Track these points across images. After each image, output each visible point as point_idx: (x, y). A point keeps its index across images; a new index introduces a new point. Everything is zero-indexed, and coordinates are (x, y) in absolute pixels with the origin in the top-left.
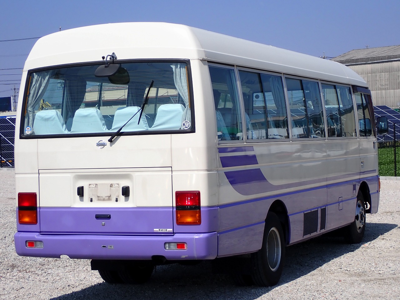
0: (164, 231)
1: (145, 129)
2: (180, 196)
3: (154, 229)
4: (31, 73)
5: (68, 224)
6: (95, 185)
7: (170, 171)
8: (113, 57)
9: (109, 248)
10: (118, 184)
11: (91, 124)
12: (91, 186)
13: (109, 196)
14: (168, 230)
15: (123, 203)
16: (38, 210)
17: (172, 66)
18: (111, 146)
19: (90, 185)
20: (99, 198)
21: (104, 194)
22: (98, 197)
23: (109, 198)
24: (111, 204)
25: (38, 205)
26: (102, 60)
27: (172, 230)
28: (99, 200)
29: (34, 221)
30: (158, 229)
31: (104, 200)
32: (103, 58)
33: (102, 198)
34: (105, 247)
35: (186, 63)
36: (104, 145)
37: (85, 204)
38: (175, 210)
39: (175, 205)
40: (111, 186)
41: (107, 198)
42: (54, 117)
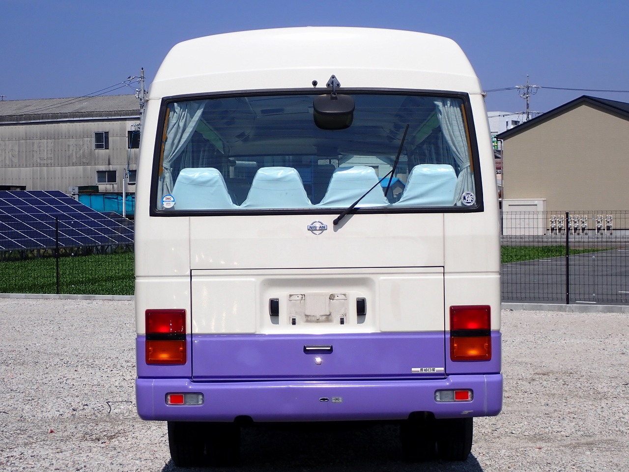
0: (430, 370)
1: (387, 205)
2: (458, 313)
3: (413, 369)
4: (168, 103)
5: (251, 363)
6: (300, 296)
7: (442, 273)
8: (333, 81)
9: (334, 401)
10: (345, 295)
11: (286, 194)
12: (292, 298)
13: (328, 314)
14: (436, 369)
15: (353, 328)
16: (188, 339)
17: (436, 103)
18: (335, 230)
19: (291, 296)
20: (309, 318)
21: (319, 310)
22: (307, 316)
23: (328, 318)
24: (333, 329)
25: (188, 331)
26: (312, 86)
27: (443, 369)
28: (307, 321)
29: (180, 359)
30: (419, 369)
31: (318, 321)
32: (315, 83)
33: (313, 319)
34: (327, 399)
35: (461, 100)
36: (323, 229)
37: (283, 328)
38: (448, 336)
39: (448, 328)
40: (332, 297)
41: (324, 317)
42: (216, 179)
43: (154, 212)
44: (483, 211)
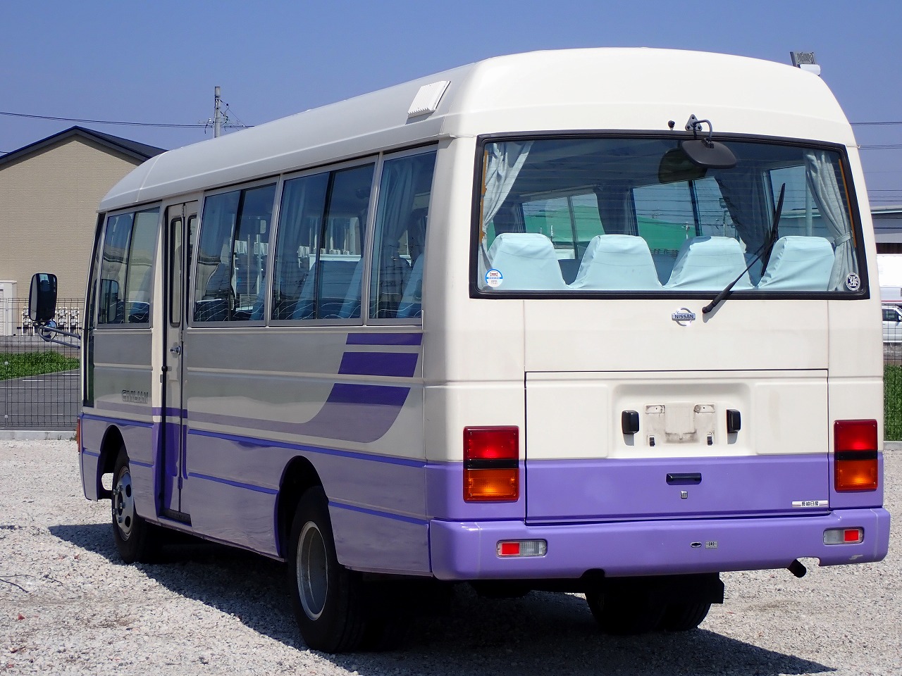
0: (812, 505)
1: (751, 287)
2: (844, 430)
3: (794, 503)
4: (485, 143)
6: (659, 408)
7: (824, 377)
8: (694, 124)
9: (708, 546)
10: (712, 406)
11: (633, 271)
12: (650, 410)
13: (693, 432)
14: (820, 502)
15: (723, 449)
16: (521, 466)
17: (809, 156)
18: (705, 321)
19: (648, 407)
20: (671, 438)
21: (681, 428)
22: (668, 434)
23: (693, 437)
24: (698, 451)
25: (522, 456)
26: (668, 129)
27: (826, 502)
28: (669, 441)
29: (511, 496)
30: (801, 503)
31: (681, 441)
32: (672, 124)
33: (676, 438)
34: (699, 544)
36: (689, 318)
37: (639, 450)
38: (832, 460)
39: (832, 450)
40: (697, 409)
41: (689, 436)
42: (546, 250)
43: (475, 293)
44: (869, 298)
